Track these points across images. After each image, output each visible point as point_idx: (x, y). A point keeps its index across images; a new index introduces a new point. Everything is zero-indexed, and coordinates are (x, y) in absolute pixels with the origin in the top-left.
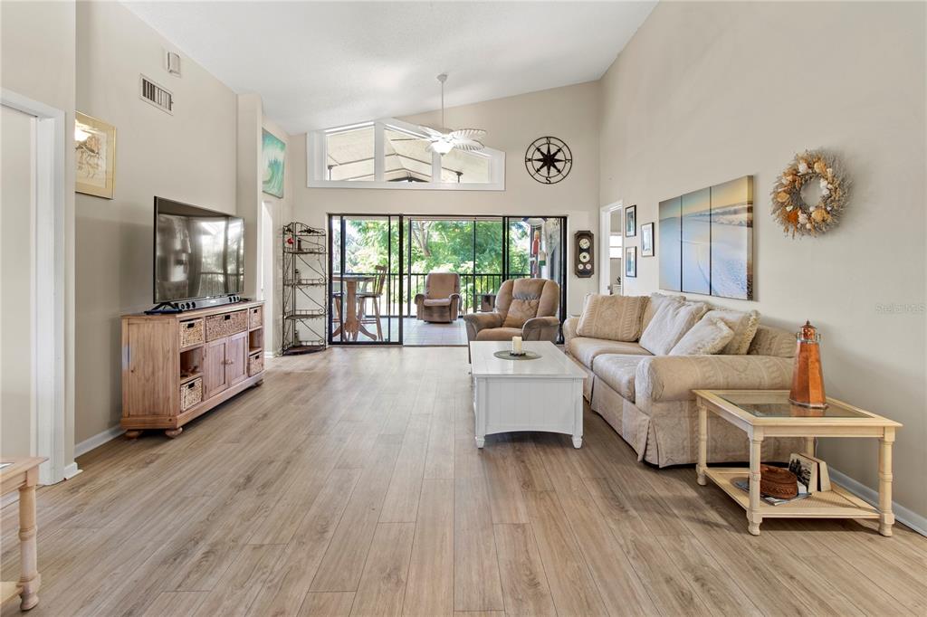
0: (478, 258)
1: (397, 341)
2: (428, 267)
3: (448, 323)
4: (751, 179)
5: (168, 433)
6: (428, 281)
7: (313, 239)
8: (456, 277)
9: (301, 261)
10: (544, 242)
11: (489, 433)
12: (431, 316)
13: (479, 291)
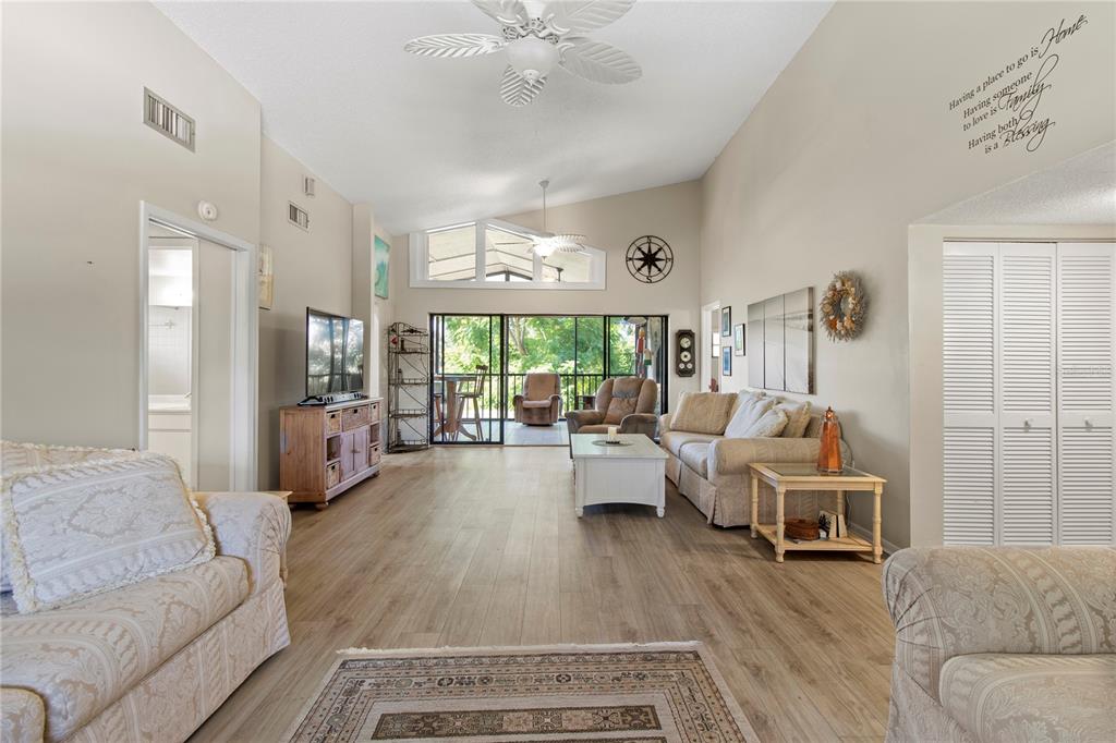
0: (580, 357)
1: (498, 440)
2: (524, 366)
3: (548, 425)
4: (811, 290)
5: (318, 506)
6: (527, 382)
7: (416, 338)
8: (556, 377)
9: (402, 361)
10: (649, 341)
11: (588, 504)
12: (530, 418)
13: (581, 394)
